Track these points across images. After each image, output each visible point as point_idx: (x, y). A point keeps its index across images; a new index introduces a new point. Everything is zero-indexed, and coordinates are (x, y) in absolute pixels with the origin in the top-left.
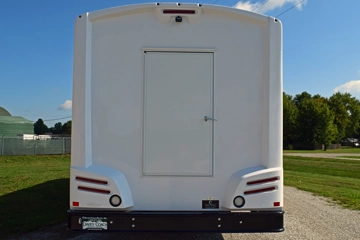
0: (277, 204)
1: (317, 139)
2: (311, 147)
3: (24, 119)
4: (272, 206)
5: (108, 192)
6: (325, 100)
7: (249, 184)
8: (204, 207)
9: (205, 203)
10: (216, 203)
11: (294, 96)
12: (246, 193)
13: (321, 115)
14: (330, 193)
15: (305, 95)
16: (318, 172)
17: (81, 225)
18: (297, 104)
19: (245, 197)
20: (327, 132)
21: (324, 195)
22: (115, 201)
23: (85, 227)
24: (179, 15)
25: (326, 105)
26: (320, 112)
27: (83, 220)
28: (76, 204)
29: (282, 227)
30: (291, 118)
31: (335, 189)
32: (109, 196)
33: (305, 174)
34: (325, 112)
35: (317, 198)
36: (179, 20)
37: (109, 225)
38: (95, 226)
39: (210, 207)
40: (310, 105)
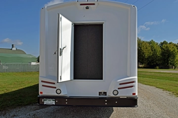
0: (134, 94)
1: (171, 64)
2: (167, 68)
3: (32, 56)
4: (132, 95)
5: (55, 88)
6: (175, 45)
7: (120, 84)
8: (99, 95)
9: (100, 93)
10: (105, 93)
11: (159, 43)
12: (119, 89)
13: (172, 52)
14: (172, 89)
15: (165, 43)
16: (168, 79)
17: (44, 102)
18: (160, 47)
19: (118, 90)
20: (175, 60)
21: (169, 91)
22: (58, 92)
23: (45, 103)
24: (87, 5)
25: (175, 47)
26: (172, 50)
27: (44, 100)
28: (41, 93)
29: (136, 105)
30: (158, 53)
31: (175, 88)
32: (56, 89)
33: (162, 80)
34: (174, 51)
35: (165, 92)
36: (87, 8)
37: (56, 102)
38: (49, 103)
39: (103, 95)
40: (167, 47)
